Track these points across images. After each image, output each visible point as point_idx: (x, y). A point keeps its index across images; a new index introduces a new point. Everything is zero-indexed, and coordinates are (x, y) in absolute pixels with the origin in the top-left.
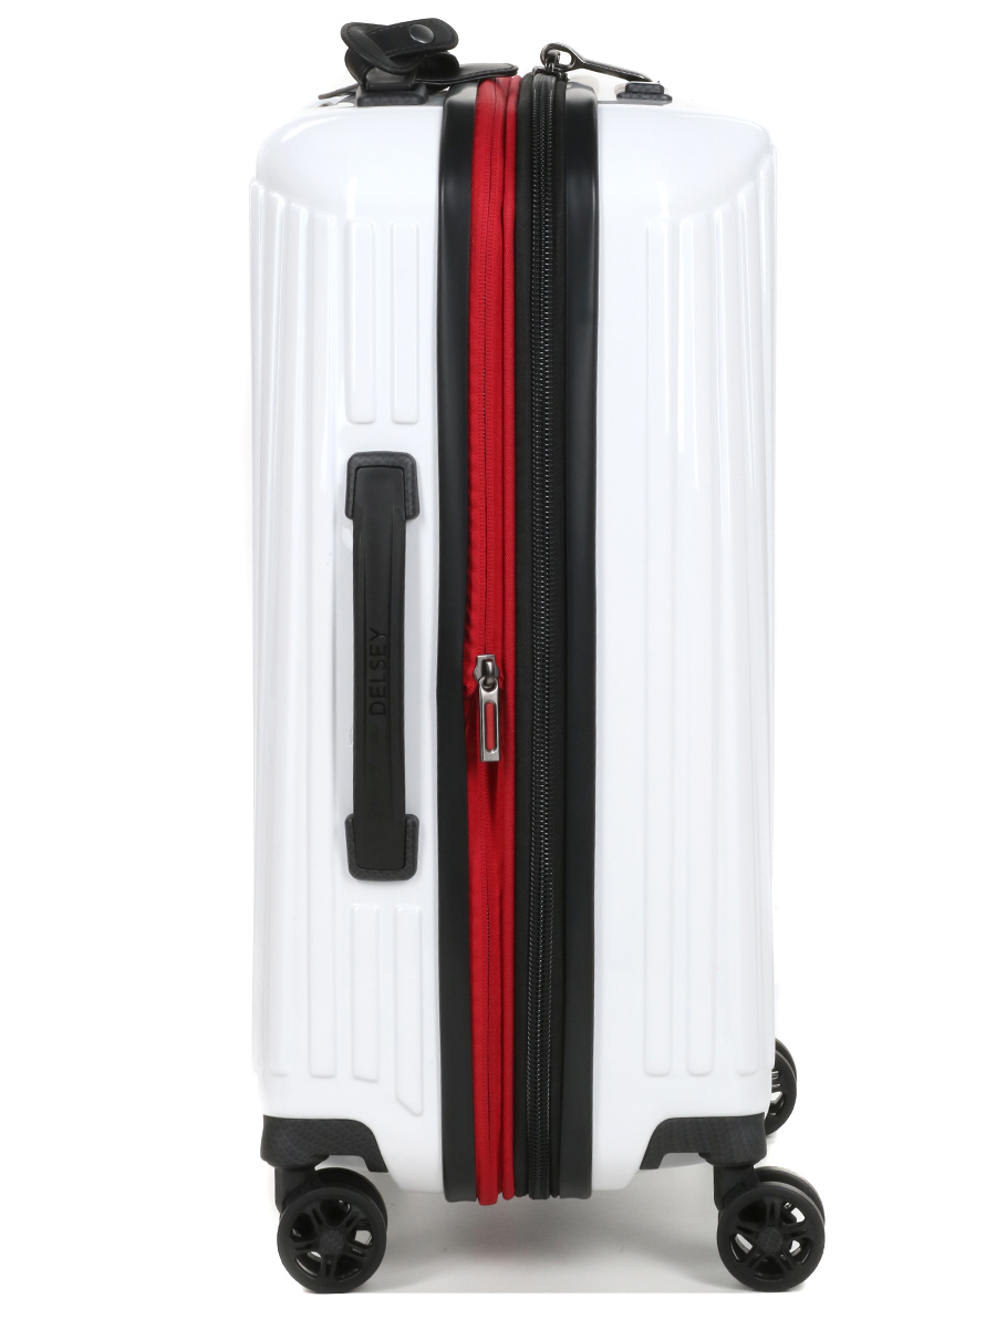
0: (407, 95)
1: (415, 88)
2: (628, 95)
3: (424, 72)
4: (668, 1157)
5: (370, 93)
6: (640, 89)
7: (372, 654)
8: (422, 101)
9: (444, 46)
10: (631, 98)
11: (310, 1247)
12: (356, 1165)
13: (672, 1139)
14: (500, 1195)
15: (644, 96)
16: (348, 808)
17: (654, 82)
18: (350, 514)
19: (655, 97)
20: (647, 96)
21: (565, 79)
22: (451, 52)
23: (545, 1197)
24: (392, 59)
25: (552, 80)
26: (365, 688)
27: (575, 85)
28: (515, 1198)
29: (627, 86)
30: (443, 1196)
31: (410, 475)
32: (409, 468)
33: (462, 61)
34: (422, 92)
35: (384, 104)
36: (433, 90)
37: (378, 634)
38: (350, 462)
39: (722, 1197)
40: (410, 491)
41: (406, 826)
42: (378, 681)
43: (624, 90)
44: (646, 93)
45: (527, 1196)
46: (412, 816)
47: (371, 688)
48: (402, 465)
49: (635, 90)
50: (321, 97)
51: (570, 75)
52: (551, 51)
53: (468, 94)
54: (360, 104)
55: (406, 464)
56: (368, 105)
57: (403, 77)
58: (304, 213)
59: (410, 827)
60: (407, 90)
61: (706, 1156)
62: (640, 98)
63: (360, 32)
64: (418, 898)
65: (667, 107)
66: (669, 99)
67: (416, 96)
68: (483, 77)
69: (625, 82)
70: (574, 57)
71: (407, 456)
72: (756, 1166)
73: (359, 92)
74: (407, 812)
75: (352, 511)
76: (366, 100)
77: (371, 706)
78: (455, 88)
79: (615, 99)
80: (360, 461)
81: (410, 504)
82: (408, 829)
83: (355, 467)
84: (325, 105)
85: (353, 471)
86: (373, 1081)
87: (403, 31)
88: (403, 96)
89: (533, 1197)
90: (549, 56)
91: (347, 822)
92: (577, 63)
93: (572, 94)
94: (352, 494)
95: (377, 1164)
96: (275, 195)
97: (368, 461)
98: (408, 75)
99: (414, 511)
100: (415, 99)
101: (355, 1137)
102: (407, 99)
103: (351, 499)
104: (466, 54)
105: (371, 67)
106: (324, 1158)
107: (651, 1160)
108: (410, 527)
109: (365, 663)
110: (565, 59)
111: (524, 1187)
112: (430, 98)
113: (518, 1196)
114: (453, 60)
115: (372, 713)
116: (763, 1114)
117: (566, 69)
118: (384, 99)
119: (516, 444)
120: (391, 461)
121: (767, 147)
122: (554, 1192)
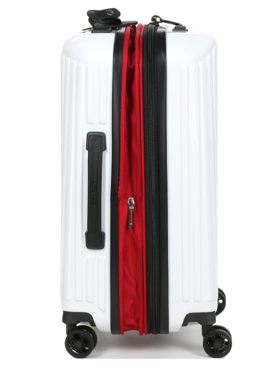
0: (106, 30)
1: (108, 28)
2: (175, 30)
3: (111, 24)
4: (189, 323)
5: (95, 29)
6: (179, 28)
7: (93, 188)
8: (110, 32)
9: (117, 16)
10: (176, 30)
12: (88, 324)
13: (190, 318)
14: (144, 333)
15: (180, 30)
16: (86, 229)
17: (184, 26)
18: (87, 149)
19: (183, 30)
20: (181, 30)
21: (158, 26)
22: (119, 18)
23: (157, 334)
24: (102, 20)
25: (154, 26)
26: (91, 197)
27: (161, 27)
28: (148, 334)
29: (175, 27)
30: (111, 333)
31: (104, 138)
32: (104, 136)
33: (122, 20)
34: (110, 29)
35: (99, 32)
36: (113, 29)
37: (94, 182)
38: (88, 134)
39: (204, 334)
40: (104, 143)
41: (101, 235)
42: (94, 195)
43: (174, 28)
44: (180, 29)
45: (151, 334)
46: (103, 232)
47: (92, 197)
48: (102, 136)
49: (177, 28)
50: (83, 30)
51: (160, 24)
52: (154, 18)
53: (123, 30)
54: (92, 32)
55: (103, 135)
56: (95, 33)
57: (105, 25)
58: (75, 64)
59: (103, 235)
60: (106, 28)
61: (199, 323)
62: (179, 30)
63: (92, 12)
64: (104, 255)
65: (187, 33)
66: (187, 30)
67: (108, 30)
68: (127, 25)
69: (175, 26)
70: (161, 19)
71: (103, 133)
72: (213, 325)
73: (92, 29)
74: (102, 231)
75: (88, 148)
76: (94, 31)
77: (93, 202)
78: (120, 28)
79: (172, 31)
80: (90, 134)
81: (104, 147)
82: (102, 236)
83: (89, 136)
84: (84, 32)
85: (88, 137)
86: (92, 303)
87: (104, 12)
88: (104, 30)
89: (153, 334)
90: (153, 19)
91: (86, 233)
92: (162, 21)
93: (159, 30)
94: (88, 143)
95: (93, 324)
96: (68, 58)
97: (92, 134)
98: (106, 24)
99: (105, 149)
100: (108, 31)
101: (87, 317)
102: (105, 31)
103: (88, 145)
104: (123, 18)
105: (95, 22)
106: (79, 322)
107: (185, 324)
108: (104, 153)
109: (91, 190)
110: (158, 20)
111: (150, 332)
112: (112, 31)
113: (149, 334)
114: (119, 20)
115: (92, 204)
116: (215, 311)
117: (158, 22)
118: (99, 31)
119: (144, 131)
120: (99, 134)
121: (214, 44)
122: (159, 332)
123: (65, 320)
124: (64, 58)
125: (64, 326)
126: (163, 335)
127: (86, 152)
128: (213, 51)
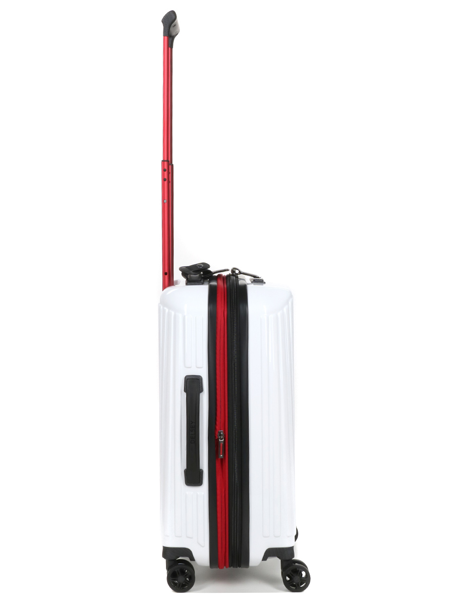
1: (200, 281)
4: (269, 558)
6: (257, 280)
7: (191, 428)
8: (203, 284)
9: (207, 269)
10: (255, 282)
11: (175, 580)
12: (187, 559)
13: (270, 553)
14: (225, 567)
16: (185, 467)
17: (261, 278)
19: (261, 282)
20: (259, 282)
21: (237, 277)
23: (237, 568)
24: (193, 271)
25: (235, 278)
26: (189, 436)
27: (241, 279)
30: (209, 567)
31: (201, 381)
32: (201, 379)
34: (202, 281)
35: (193, 285)
36: (206, 281)
37: (193, 422)
39: (283, 568)
40: (201, 385)
41: (200, 472)
42: (193, 435)
43: (253, 280)
45: (232, 567)
46: (202, 470)
47: (191, 436)
48: (199, 379)
52: (233, 270)
53: (214, 283)
56: (189, 285)
58: (173, 313)
61: (278, 557)
62: (257, 282)
63: (185, 268)
64: (202, 492)
65: (264, 285)
66: (265, 283)
69: (253, 278)
70: (239, 271)
71: (200, 376)
72: (292, 559)
73: (186, 282)
74: (200, 468)
75: (186, 390)
76: (188, 283)
77: (191, 441)
78: (211, 281)
79: (251, 283)
80: (188, 377)
83: (186, 379)
86: (191, 538)
88: (198, 282)
91: (185, 471)
92: (240, 273)
93: (240, 282)
95: (192, 559)
96: (165, 308)
97: (190, 377)
99: (201, 390)
100: (201, 283)
101: (187, 552)
103: (186, 387)
105: (188, 275)
106: (179, 557)
107: (265, 558)
108: (201, 394)
109: (189, 430)
110: (237, 272)
111: (231, 565)
112: (205, 283)
113: (230, 567)
114: (210, 272)
115: (191, 443)
116: (294, 547)
117: (237, 274)
119: (228, 374)
120: (196, 377)
121: (291, 296)
122: (240, 566)
123: (164, 555)
124: (162, 307)
125: (164, 561)
126: (242, 569)
127: (185, 394)
128: (290, 303)
